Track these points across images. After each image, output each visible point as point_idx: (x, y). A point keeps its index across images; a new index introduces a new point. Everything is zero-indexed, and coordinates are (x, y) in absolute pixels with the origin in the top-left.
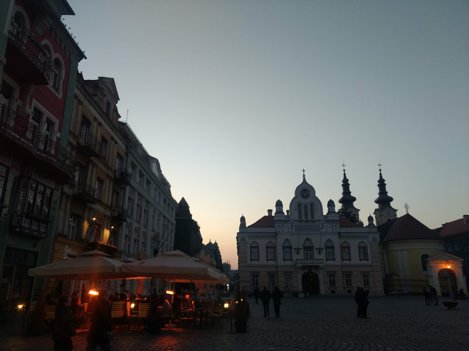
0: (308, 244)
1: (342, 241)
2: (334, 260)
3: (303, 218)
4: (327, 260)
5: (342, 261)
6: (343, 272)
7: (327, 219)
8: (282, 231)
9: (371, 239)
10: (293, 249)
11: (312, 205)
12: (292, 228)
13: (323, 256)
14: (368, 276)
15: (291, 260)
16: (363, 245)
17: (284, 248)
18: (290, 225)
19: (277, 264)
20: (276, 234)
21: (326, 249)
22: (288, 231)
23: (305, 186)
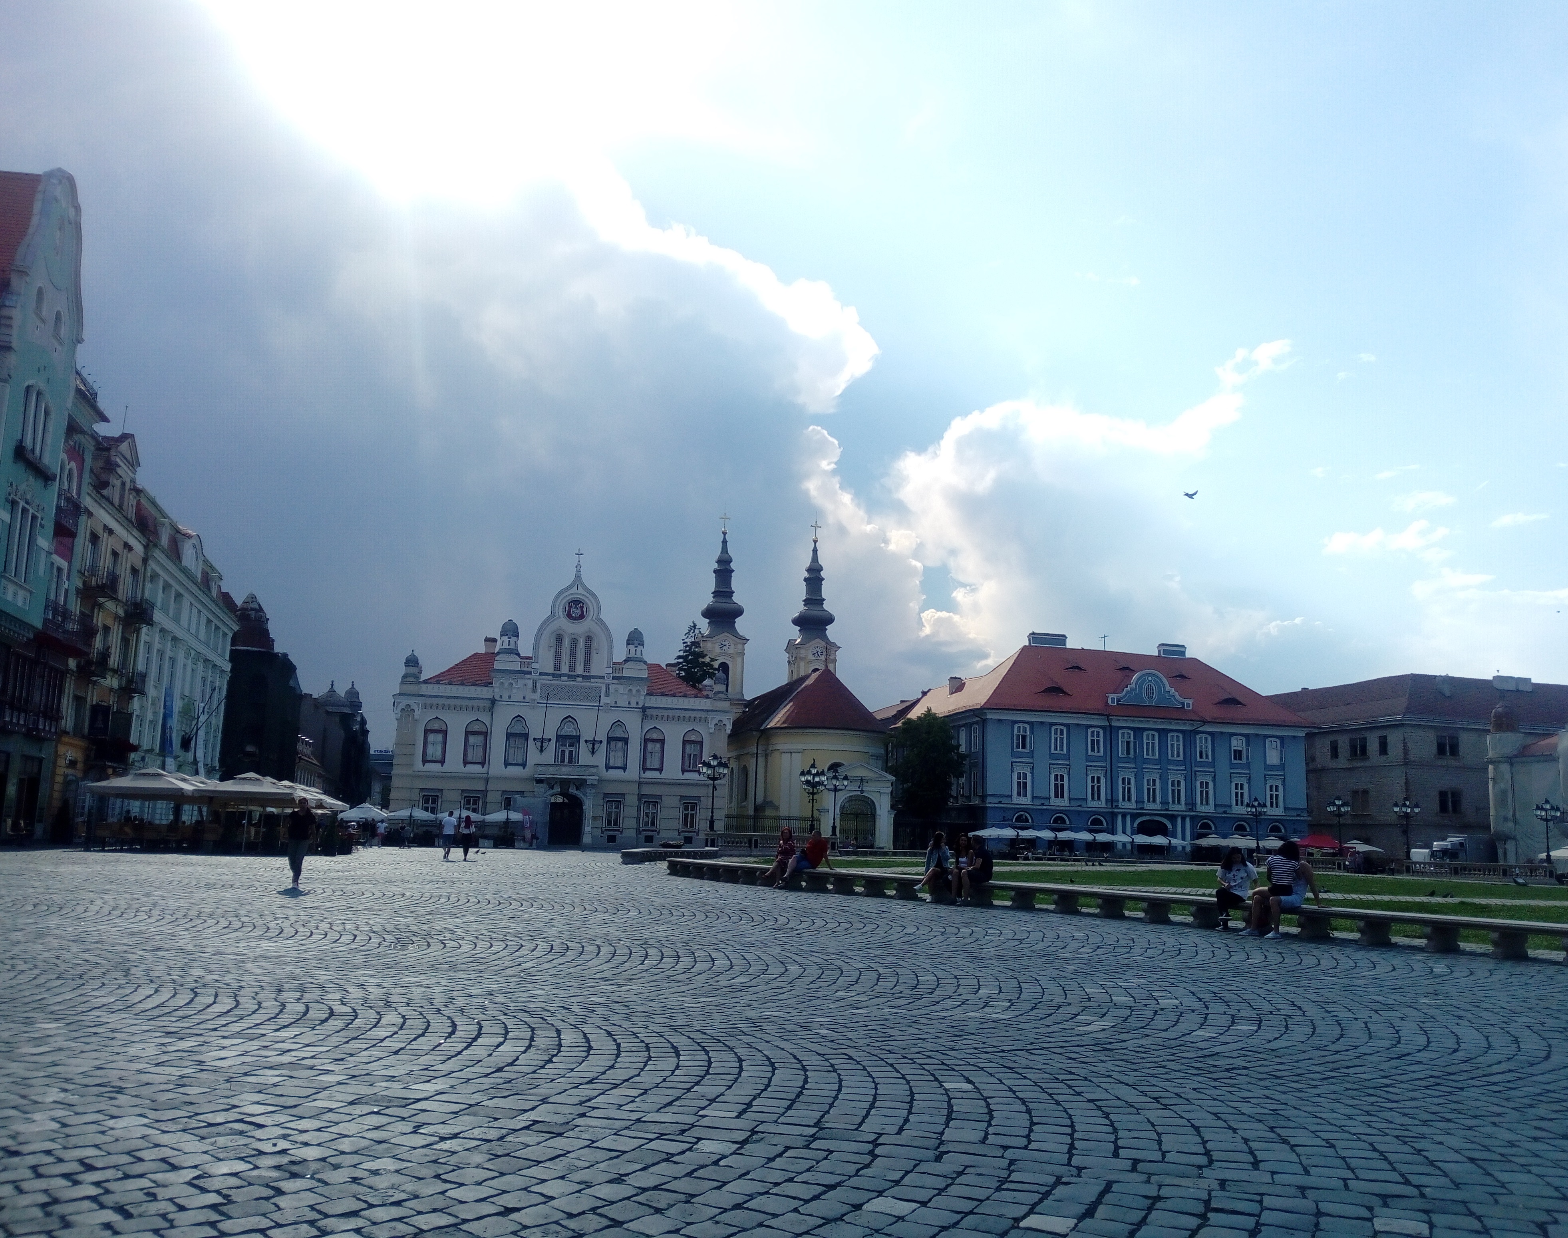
0: (568, 730)
1: (649, 725)
2: (624, 768)
3: (565, 669)
4: (608, 767)
5: (642, 772)
6: (640, 797)
7: (620, 675)
8: (510, 697)
9: (713, 726)
10: (531, 740)
11: (589, 639)
12: (534, 690)
13: (599, 759)
14: (694, 806)
15: (524, 765)
16: (693, 738)
17: (509, 736)
18: (530, 683)
19: (488, 773)
20: (493, 701)
21: (608, 743)
22: (524, 698)
23: (577, 593)
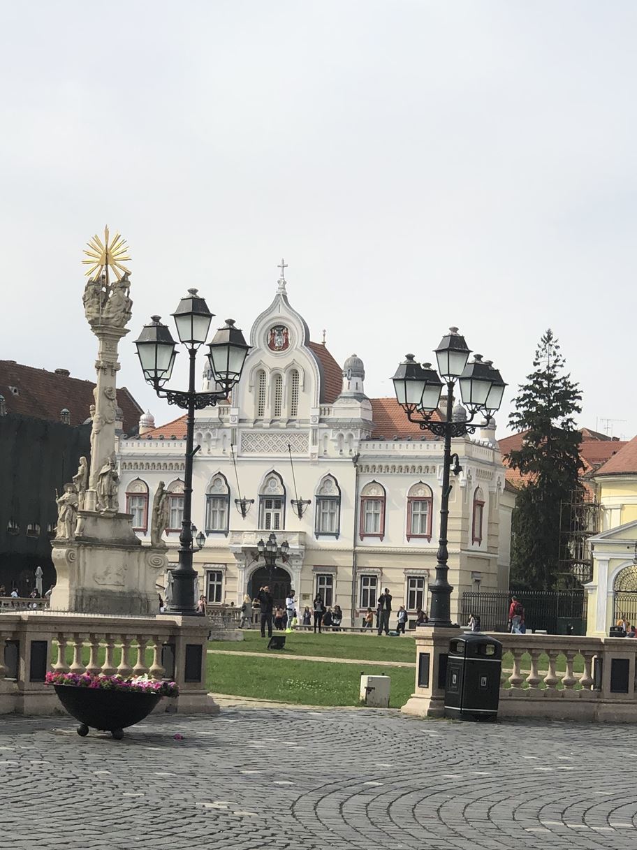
0: (272, 488)
1: (365, 480)
2: (337, 535)
5: (359, 538)
6: (356, 570)
7: (328, 417)
10: (232, 502)
12: (234, 441)
14: (422, 581)
15: (226, 532)
16: (420, 493)
17: (210, 498)
18: (229, 433)
21: (318, 502)
22: (224, 452)
23: (281, 314)
